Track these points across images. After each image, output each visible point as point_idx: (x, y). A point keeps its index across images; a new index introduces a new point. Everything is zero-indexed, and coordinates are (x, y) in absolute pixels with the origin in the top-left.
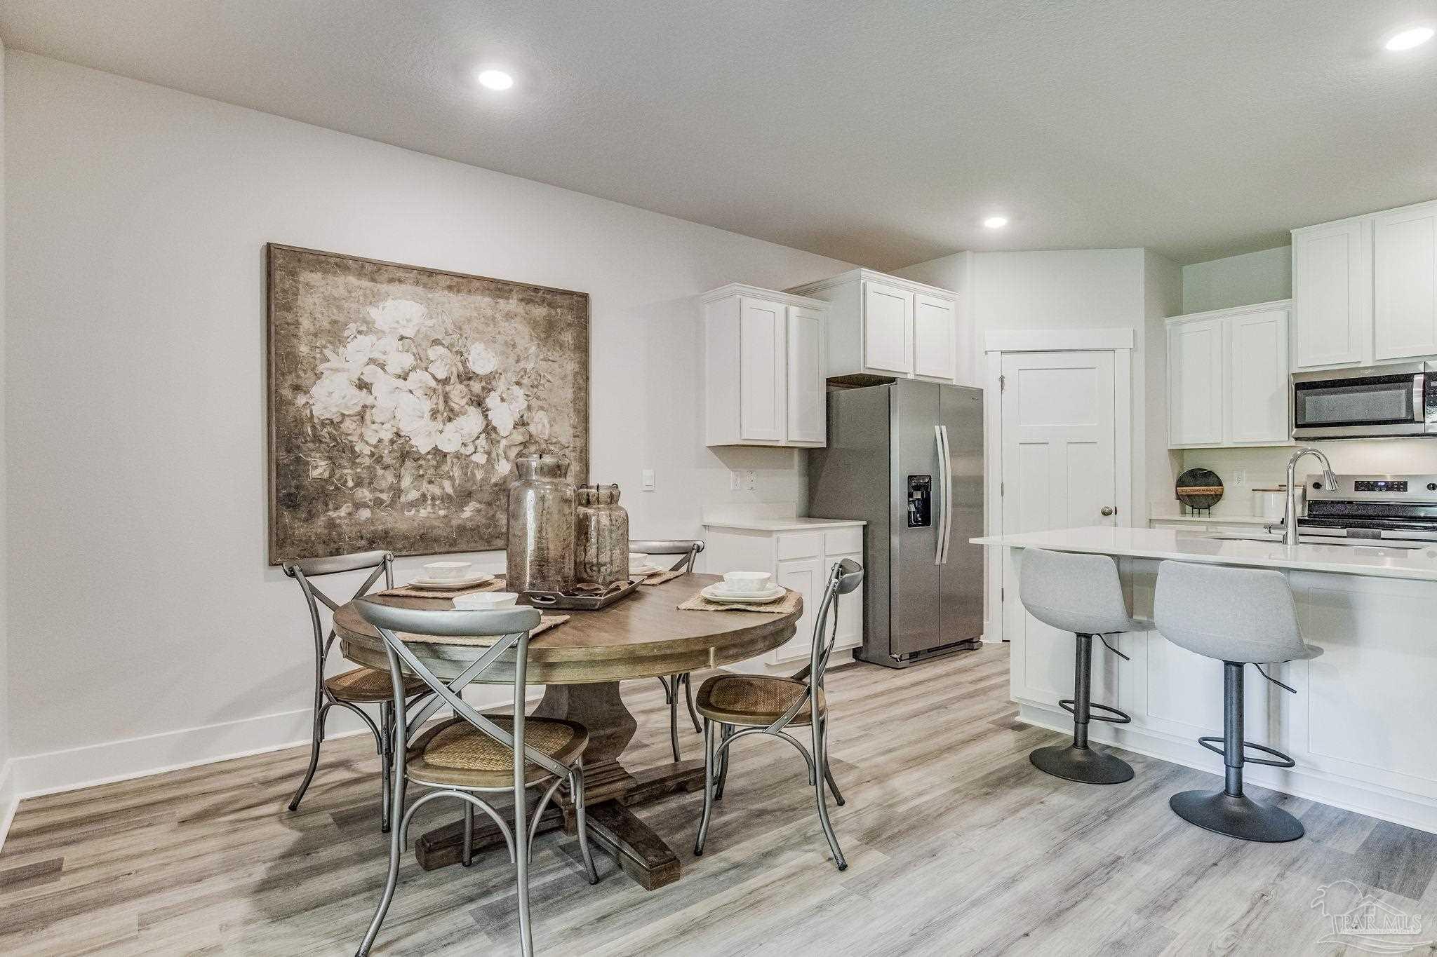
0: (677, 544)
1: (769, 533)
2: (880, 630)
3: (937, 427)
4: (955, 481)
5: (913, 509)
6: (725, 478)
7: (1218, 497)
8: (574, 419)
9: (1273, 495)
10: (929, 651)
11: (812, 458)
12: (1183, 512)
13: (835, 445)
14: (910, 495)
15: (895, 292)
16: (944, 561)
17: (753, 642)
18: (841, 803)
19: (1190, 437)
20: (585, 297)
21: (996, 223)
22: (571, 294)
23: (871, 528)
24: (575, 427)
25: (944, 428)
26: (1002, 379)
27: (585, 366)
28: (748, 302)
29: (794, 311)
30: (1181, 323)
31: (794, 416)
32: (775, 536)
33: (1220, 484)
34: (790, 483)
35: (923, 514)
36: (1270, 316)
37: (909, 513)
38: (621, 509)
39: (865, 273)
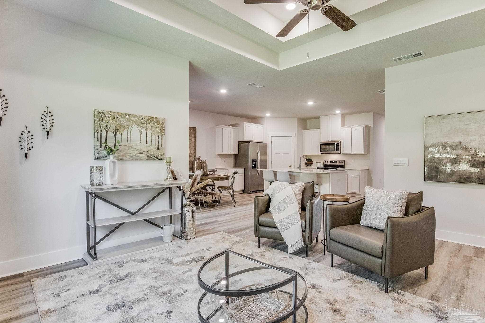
0: (212, 170)
1: (227, 169)
2: (247, 188)
3: (258, 151)
4: (261, 160)
5: (253, 165)
6: (220, 160)
7: (312, 164)
8: (194, 149)
9: (319, 163)
10: (257, 191)
11: (236, 156)
12: (306, 167)
13: (240, 154)
14: (252, 163)
15: (251, 126)
16: (259, 175)
17: (224, 179)
18: (236, 203)
19: (306, 153)
20: (196, 128)
21: (268, 115)
22: (193, 128)
23: (246, 169)
24: (194, 151)
25: (259, 151)
26: (272, 141)
27: (196, 140)
28: (223, 128)
29: (232, 129)
30: (305, 131)
31: (232, 148)
32: (228, 170)
33: (312, 161)
34: (232, 161)
35: (255, 166)
36: (317, 131)
37: (252, 166)
38: (206, 164)
39: (245, 123)
